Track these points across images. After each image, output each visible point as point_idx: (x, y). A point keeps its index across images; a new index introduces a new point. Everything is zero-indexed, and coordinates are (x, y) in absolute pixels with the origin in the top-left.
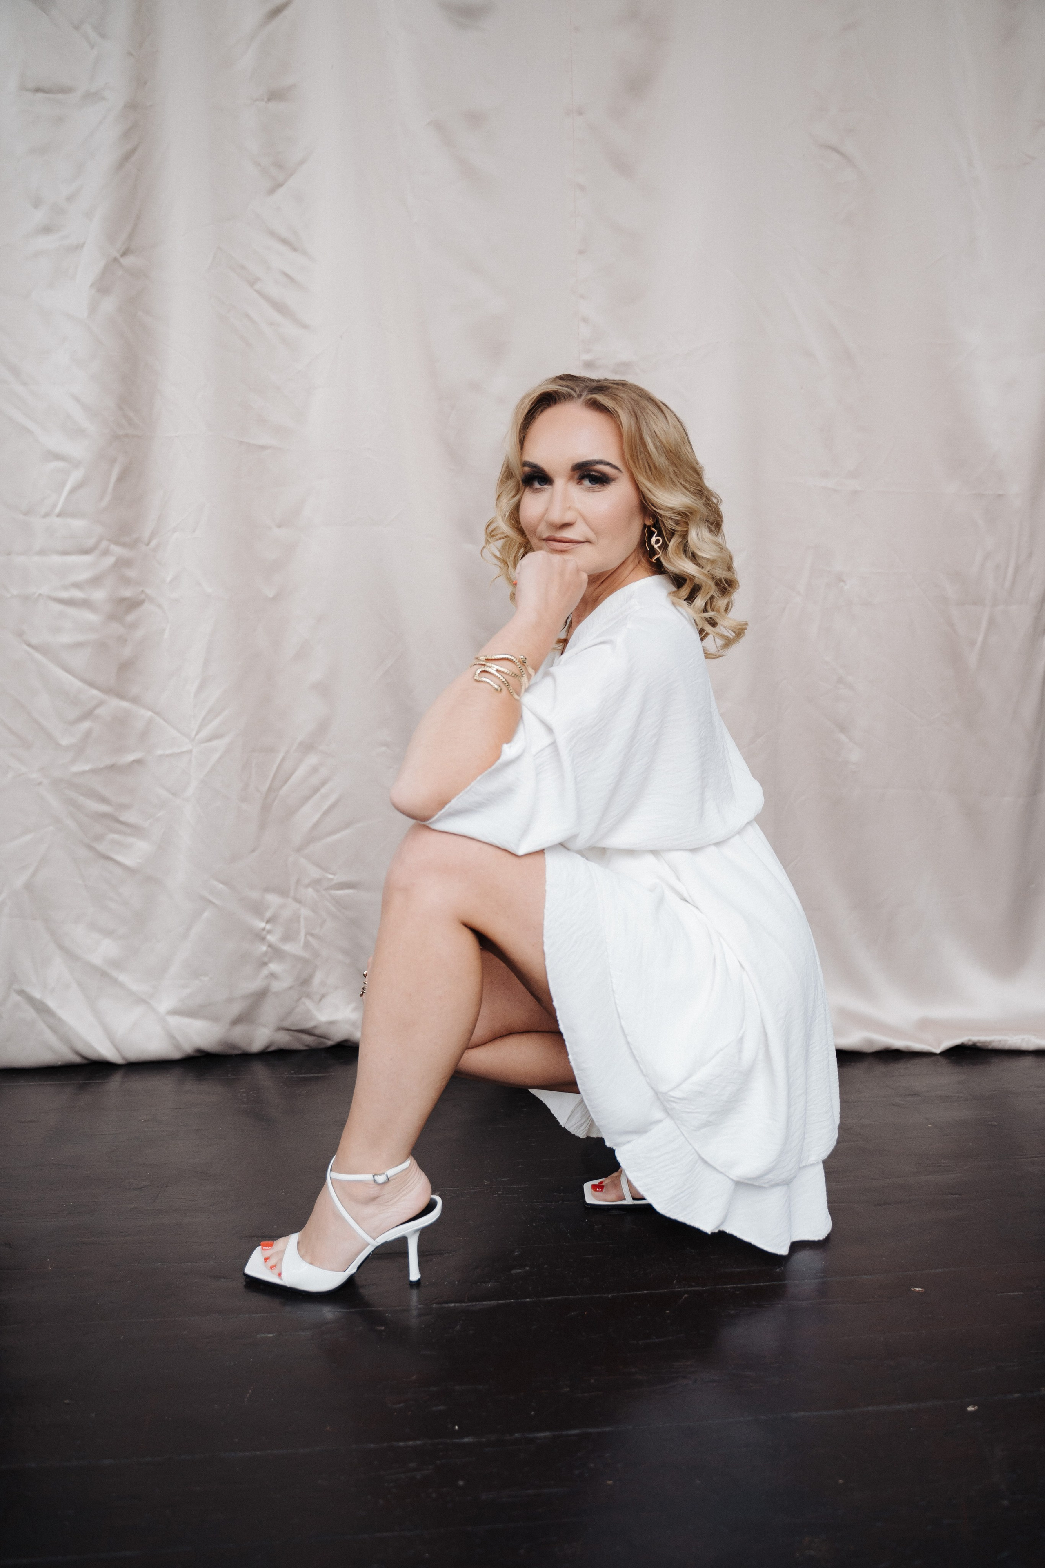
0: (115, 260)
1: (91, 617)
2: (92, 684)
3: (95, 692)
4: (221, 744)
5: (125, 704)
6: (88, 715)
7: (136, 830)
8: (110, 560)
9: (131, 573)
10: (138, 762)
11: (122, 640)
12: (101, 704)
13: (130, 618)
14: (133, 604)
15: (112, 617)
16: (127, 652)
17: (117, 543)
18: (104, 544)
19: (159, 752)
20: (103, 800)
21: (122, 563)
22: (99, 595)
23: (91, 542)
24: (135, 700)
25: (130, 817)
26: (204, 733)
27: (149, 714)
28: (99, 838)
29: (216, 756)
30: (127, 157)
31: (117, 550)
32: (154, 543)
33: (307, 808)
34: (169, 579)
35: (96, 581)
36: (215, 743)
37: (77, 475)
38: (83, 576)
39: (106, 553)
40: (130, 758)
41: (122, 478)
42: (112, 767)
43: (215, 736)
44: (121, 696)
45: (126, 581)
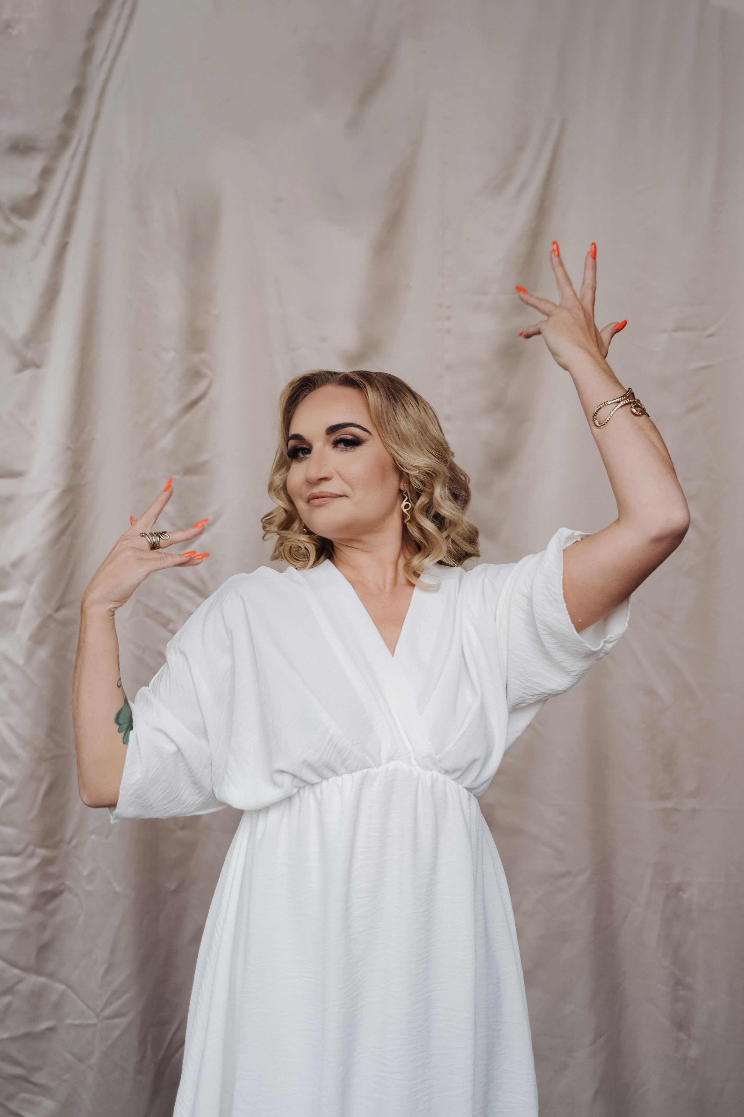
0: (50, 617)
1: (15, 908)
2: (14, 965)
3: (16, 971)
4: (122, 1022)
5: (41, 979)
6: (9, 991)
7: (44, 1090)
8: (35, 862)
9: (54, 869)
10: (50, 1029)
11: (42, 926)
12: (20, 981)
13: (50, 907)
14: (54, 895)
15: (35, 908)
16: (47, 935)
17: (42, 846)
18: (30, 849)
19: (69, 1021)
20: (17, 1063)
21: (47, 862)
22: (25, 890)
23: (19, 847)
24: (51, 976)
25: (41, 1078)
26: (108, 1012)
27: (62, 987)
28: (11, 1097)
29: (117, 1032)
30: (62, 532)
31: (41, 852)
32: (74, 843)
34: (85, 873)
35: (21, 880)
36: (116, 1021)
37: (9, 792)
38: (12, 875)
39: (32, 855)
40: (44, 1026)
41: (48, 793)
42: (27, 1036)
43: (117, 1015)
44: (38, 972)
45: (47, 877)
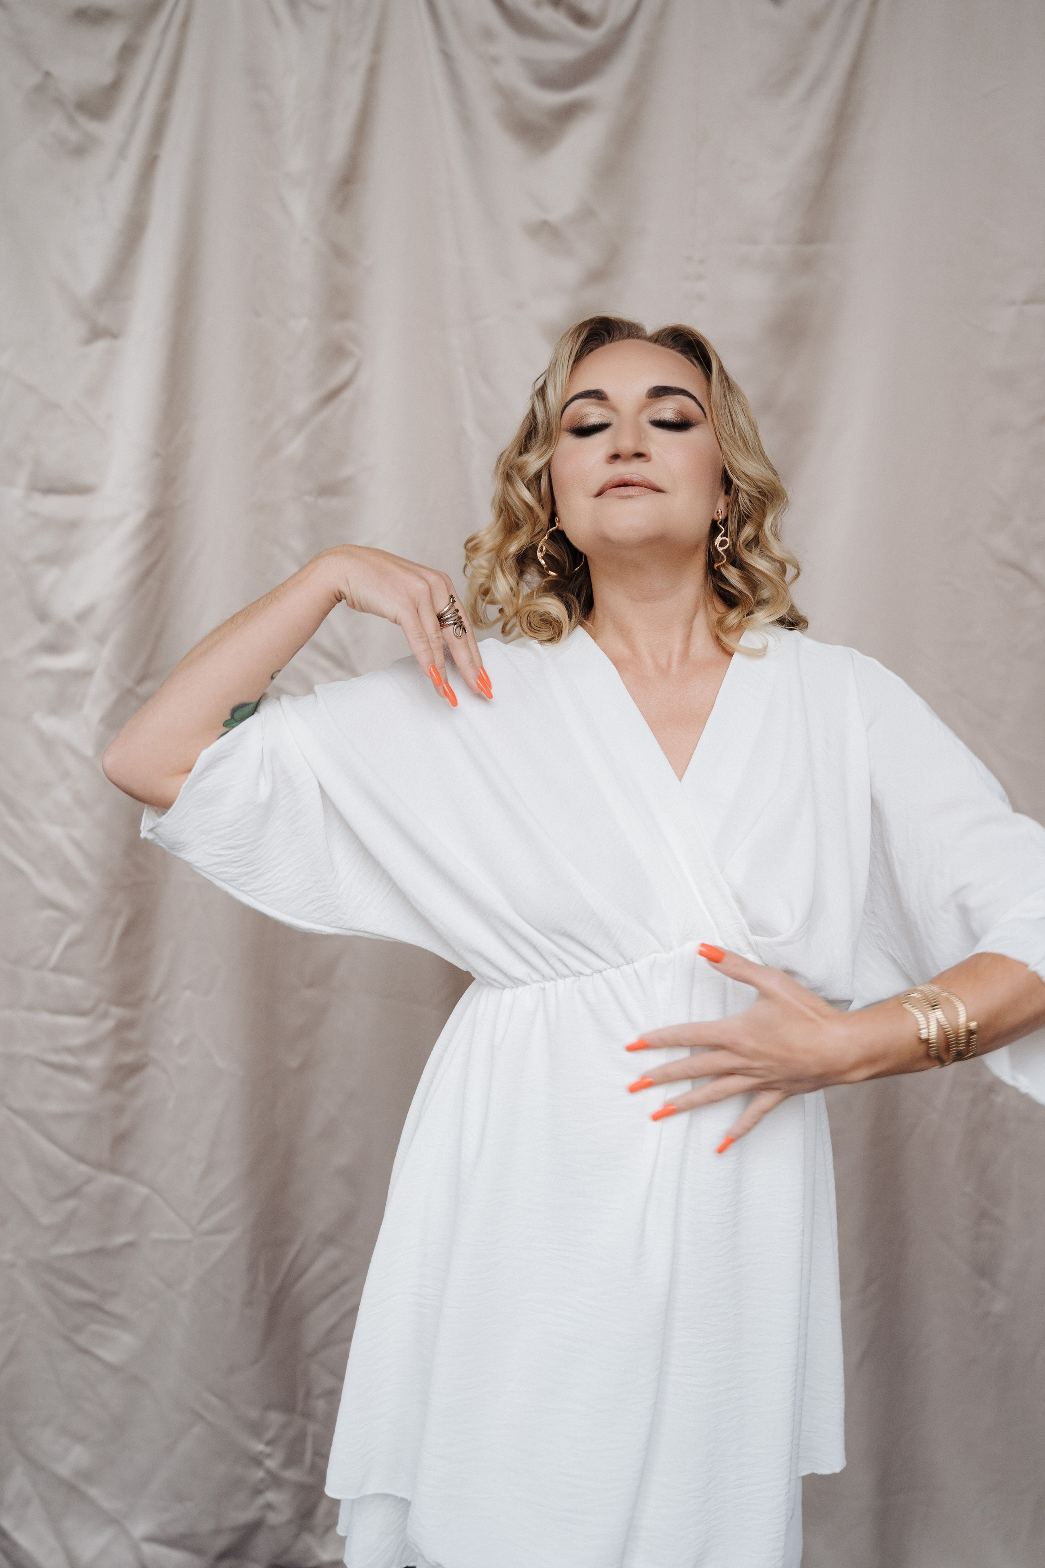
0: (130, 691)
1: (83, 1085)
2: (81, 1159)
3: (83, 1168)
4: (226, 1240)
5: (117, 1180)
6: (74, 1192)
7: (122, 1321)
8: (108, 1025)
9: (134, 1035)
10: (130, 1245)
11: (118, 1110)
12: (89, 1180)
13: (130, 1084)
14: (134, 1069)
15: (109, 1086)
16: (125, 1122)
17: (118, 1003)
18: (102, 1007)
19: (155, 1235)
20: (85, 1286)
21: (124, 1025)
22: (95, 1062)
23: (87, 1004)
24: (131, 1175)
25: (118, 1306)
26: (207, 1225)
27: (144, 1191)
28: (78, 1329)
29: (219, 1253)
30: (147, 573)
31: (117, 1012)
32: (162, 999)
33: (324, 1307)
34: (177, 1041)
35: (90, 1047)
36: (218, 1238)
37: (72, 931)
38: (77, 1041)
39: (105, 1015)
40: (121, 1239)
41: (128, 931)
42: (100, 1252)
43: (219, 1230)
44: (114, 1170)
45: (125, 1045)
